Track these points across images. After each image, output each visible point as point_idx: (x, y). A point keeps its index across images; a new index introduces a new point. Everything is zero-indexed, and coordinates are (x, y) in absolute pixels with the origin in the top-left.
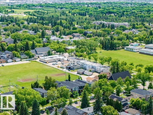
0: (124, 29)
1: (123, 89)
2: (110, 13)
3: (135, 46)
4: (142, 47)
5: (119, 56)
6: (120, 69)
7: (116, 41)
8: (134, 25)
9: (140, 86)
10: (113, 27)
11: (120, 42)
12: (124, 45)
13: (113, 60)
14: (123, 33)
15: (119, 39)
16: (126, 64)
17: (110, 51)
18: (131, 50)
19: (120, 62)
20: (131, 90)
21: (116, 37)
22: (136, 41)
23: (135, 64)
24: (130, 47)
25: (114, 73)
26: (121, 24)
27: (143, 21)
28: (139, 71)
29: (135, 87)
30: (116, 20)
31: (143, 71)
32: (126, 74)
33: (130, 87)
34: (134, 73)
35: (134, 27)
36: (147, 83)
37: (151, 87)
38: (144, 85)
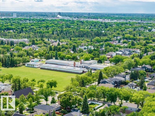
0: (24, 45)
1: (26, 106)
3: (36, 62)
4: (43, 63)
6: (22, 86)
7: (16, 58)
8: (33, 41)
9: (43, 102)
10: (12, 44)
11: (21, 59)
12: (25, 62)
13: (14, 77)
14: (23, 49)
15: (19, 56)
16: (27, 81)
17: (10, 69)
18: (32, 66)
19: (22, 79)
20: (34, 106)
21: (16, 53)
22: (36, 57)
23: (37, 80)
24: (30, 63)
25: (16, 90)
26: (21, 40)
27: (42, 37)
28: (41, 86)
29: (38, 103)
30: (15, 37)
31: (45, 86)
32: (28, 90)
33: (33, 103)
34: (37, 89)
35: (34, 43)
36: (50, 98)
37: (53, 102)
38: (46, 100)
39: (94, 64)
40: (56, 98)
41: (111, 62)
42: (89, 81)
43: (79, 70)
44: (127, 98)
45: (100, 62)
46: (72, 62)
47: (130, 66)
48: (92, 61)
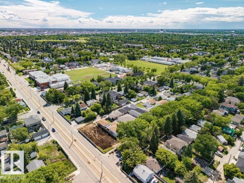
0: (140, 48)
1: (139, 81)
2: (133, 39)
3: (146, 58)
4: (150, 58)
5: (138, 63)
6: (138, 70)
7: (136, 55)
8: (146, 46)
9: (148, 79)
10: (134, 47)
11: (138, 56)
12: (140, 57)
13: (134, 66)
14: (140, 50)
15: (137, 54)
16: (141, 68)
17: (132, 61)
18: (144, 60)
19: (138, 67)
21: (136, 53)
22: (147, 55)
23: (146, 68)
24: (143, 58)
25: (134, 73)
26: (139, 45)
27: (151, 43)
28: (148, 71)
29: (146, 80)
30: (136, 43)
31: (150, 71)
32: (141, 73)
33: (143, 80)
34: (146, 73)
35: (146, 47)
36: (152, 78)
37: (154, 80)
38: (150, 79)
39: (179, 60)
40: (156, 78)
41: (190, 59)
42: (176, 70)
43: (170, 63)
44: (197, 81)
45: (183, 59)
46: (166, 59)
47: (201, 62)
48: (178, 58)
